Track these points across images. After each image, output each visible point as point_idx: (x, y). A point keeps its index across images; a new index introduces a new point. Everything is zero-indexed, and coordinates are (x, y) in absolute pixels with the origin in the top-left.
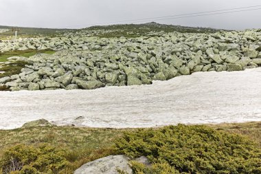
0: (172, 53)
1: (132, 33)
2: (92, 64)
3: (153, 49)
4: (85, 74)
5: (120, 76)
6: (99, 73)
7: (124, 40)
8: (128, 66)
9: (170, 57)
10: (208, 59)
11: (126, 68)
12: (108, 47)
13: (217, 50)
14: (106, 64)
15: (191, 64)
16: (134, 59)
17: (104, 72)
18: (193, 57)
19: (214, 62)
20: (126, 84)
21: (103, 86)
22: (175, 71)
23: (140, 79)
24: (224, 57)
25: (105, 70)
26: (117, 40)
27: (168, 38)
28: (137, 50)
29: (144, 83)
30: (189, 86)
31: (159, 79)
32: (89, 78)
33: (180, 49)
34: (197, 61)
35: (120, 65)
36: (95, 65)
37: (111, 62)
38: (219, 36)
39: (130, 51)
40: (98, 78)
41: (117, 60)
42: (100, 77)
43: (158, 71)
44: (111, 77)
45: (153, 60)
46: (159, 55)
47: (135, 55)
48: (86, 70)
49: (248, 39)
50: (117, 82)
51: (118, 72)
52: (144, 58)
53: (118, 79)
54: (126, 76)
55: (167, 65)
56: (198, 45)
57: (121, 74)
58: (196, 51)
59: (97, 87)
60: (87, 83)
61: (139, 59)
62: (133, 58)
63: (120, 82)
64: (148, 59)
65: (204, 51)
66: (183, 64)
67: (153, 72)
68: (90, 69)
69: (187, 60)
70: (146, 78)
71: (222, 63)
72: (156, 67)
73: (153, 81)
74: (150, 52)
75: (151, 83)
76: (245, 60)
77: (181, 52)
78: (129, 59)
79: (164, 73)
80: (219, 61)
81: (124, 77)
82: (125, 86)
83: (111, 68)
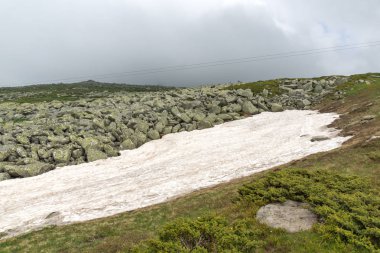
0: (135, 116)
1: (65, 95)
2: (27, 141)
3: (108, 113)
4: (18, 156)
5: (75, 152)
6: (41, 151)
7: (59, 104)
8: (82, 137)
9: (133, 120)
10: (176, 119)
11: (80, 140)
12: (38, 115)
13: (182, 109)
14: (49, 138)
15: (159, 126)
16: (88, 128)
17: (49, 149)
18: (159, 118)
19: (182, 121)
20: (86, 160)
21: (52, 169)
22: (144, 136)
23: (104, 151)
24: (192, 115)
25: (49, 146)
26: (48, 105)
27: (119, 99)
28: (88, 116)
29: (110, 156)
30: (167, 150)
31: (127, 148)
32: (26, 160)
33: (143, 110)
34: (165, 122)
35: (71, 137)
36: (31, 141)
37: (55, 134)
38: (175, 93)
39: (78, 118)
40: (41, 159)
41: (65, 131)
42: (44, 156)
43: (123, 139)
44: (62, 154)
45: (112, 126)
46: (118, 119)
47: (87, 122)
48: (19, 150)
49: (208, 95)
50: (72, 160)
51: (70, 146)
52: (101, 124)
53: (72, 155)
54: (84, 150)
55: (132, 131)
56: (161, 104)
57: (75, 149)
58: (161, 111)
59: (43, 171)
60: (26, 168)
61: (95, 127)
62: (85, 126)
63: (75, 159)
64: (106, 125)
65: (169, 111)
66: (150, 127)
67: (117, 140)
68: (25, 148)
69: (154, 122)
70: (112, 150)
71: (190, 122)
72: (120, 134)
73: (121, 152)
74: (107, 116)
75: (119, 154)
76: (212, 116)
77: (144, 114)
78: (81, 127)
79: (132, 140)
80: (188, 119)
81: (80, 153)
82: (85, 164)
83: (57, 142)
